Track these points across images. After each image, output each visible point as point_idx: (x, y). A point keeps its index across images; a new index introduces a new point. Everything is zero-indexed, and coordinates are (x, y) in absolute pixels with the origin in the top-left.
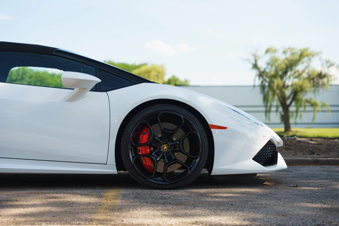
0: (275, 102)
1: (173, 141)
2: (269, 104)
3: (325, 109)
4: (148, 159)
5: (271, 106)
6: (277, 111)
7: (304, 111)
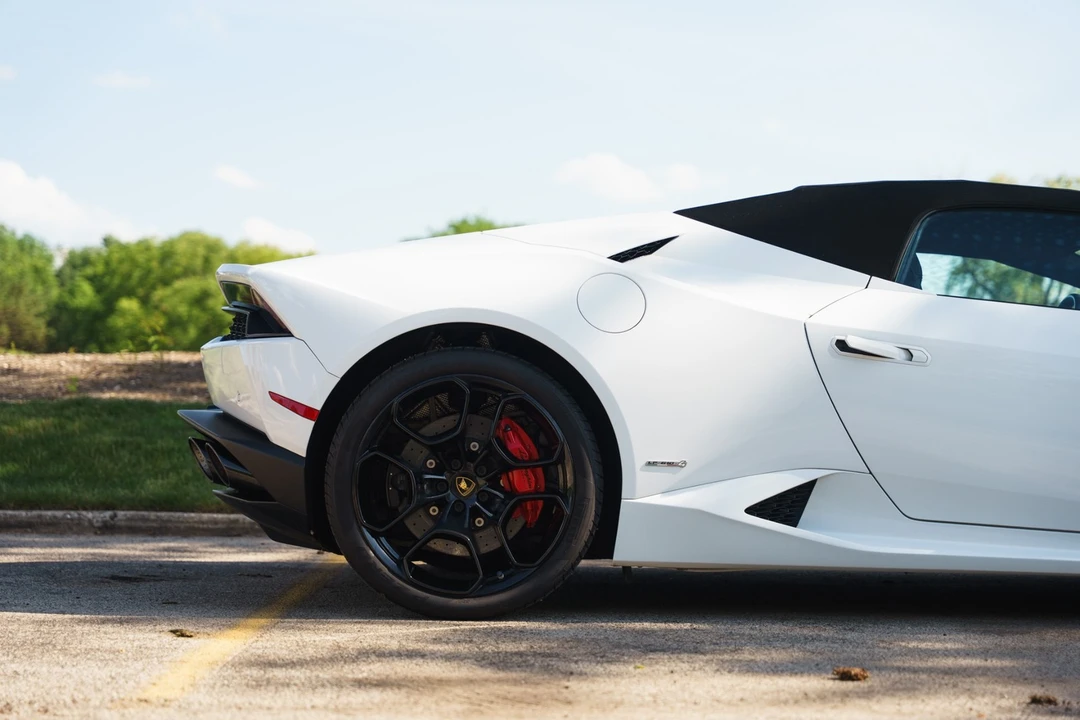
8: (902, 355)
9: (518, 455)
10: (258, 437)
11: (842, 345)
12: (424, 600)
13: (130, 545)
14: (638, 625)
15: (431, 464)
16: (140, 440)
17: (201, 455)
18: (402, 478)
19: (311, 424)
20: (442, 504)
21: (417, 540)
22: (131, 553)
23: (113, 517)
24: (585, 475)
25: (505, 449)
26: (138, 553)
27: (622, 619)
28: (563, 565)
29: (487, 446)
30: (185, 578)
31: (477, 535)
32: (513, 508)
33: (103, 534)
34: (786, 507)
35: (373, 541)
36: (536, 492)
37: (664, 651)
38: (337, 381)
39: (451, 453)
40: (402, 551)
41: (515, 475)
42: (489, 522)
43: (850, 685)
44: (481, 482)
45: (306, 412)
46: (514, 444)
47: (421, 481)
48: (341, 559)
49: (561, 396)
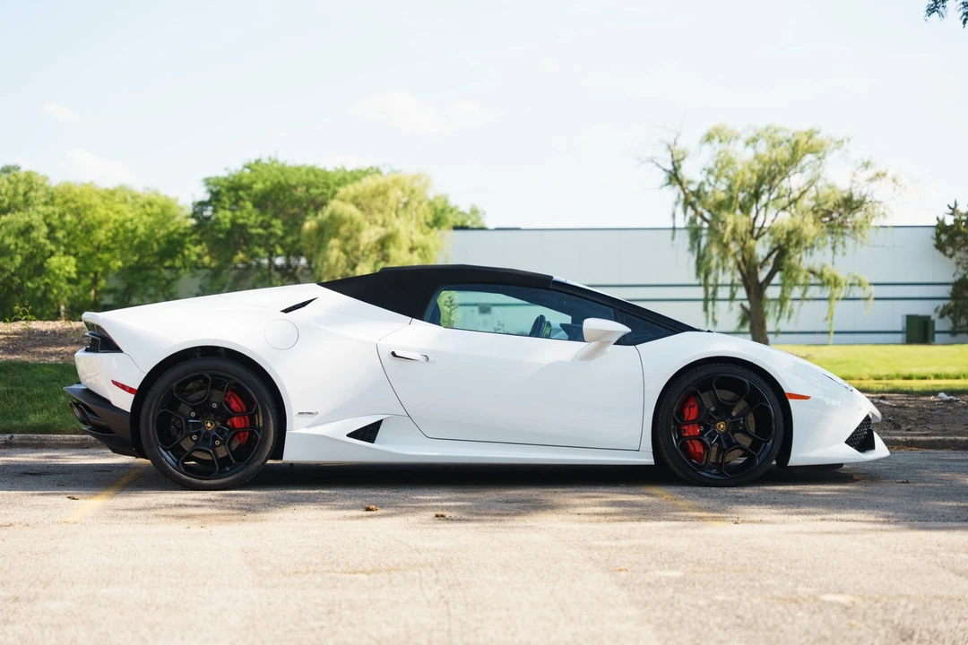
0: (727, 275)
1: (733, 418)
2: (711, 280)
3: (857, 292)
4: (697, 443)
5: (716, 286)
6: (732, 298)
7: (802, 299)
8: (423, 359)
9: (235, 410)
10: (106, 402)
11: (393, 354)
12: (189, 481)
13: (25, 455)
14: (294, 492)
15: (193, 414)
16: (24, 389)
17: (76, 410)
18: (178, 421)
19: (133, 396)
20: (198, 434)
21: (185, 451)
22: (28, 459)
23: (10, 439)
24: (268, 419)
25: (229, 407)
26: (32, 460)
27: (288, 489)
28: (259, 463)
29: (220, 405)
30: (64, 473)
31: (217, 449)
32: (234, 435)
33: (5, 448)
34: (368, 433)
35: (164, 453)
36: (245, 427)
37: (298, 502)
38: (145, 375)
39: (203, 410)
40: (178, 457)
41: (235, 419)
42: (222, 443)
43: (369, 513)
44: (218, 423)
45: (130, 390)
46: (234, 405)
47: (187, 424)
48: (149, 461)
49: (256, 381)
